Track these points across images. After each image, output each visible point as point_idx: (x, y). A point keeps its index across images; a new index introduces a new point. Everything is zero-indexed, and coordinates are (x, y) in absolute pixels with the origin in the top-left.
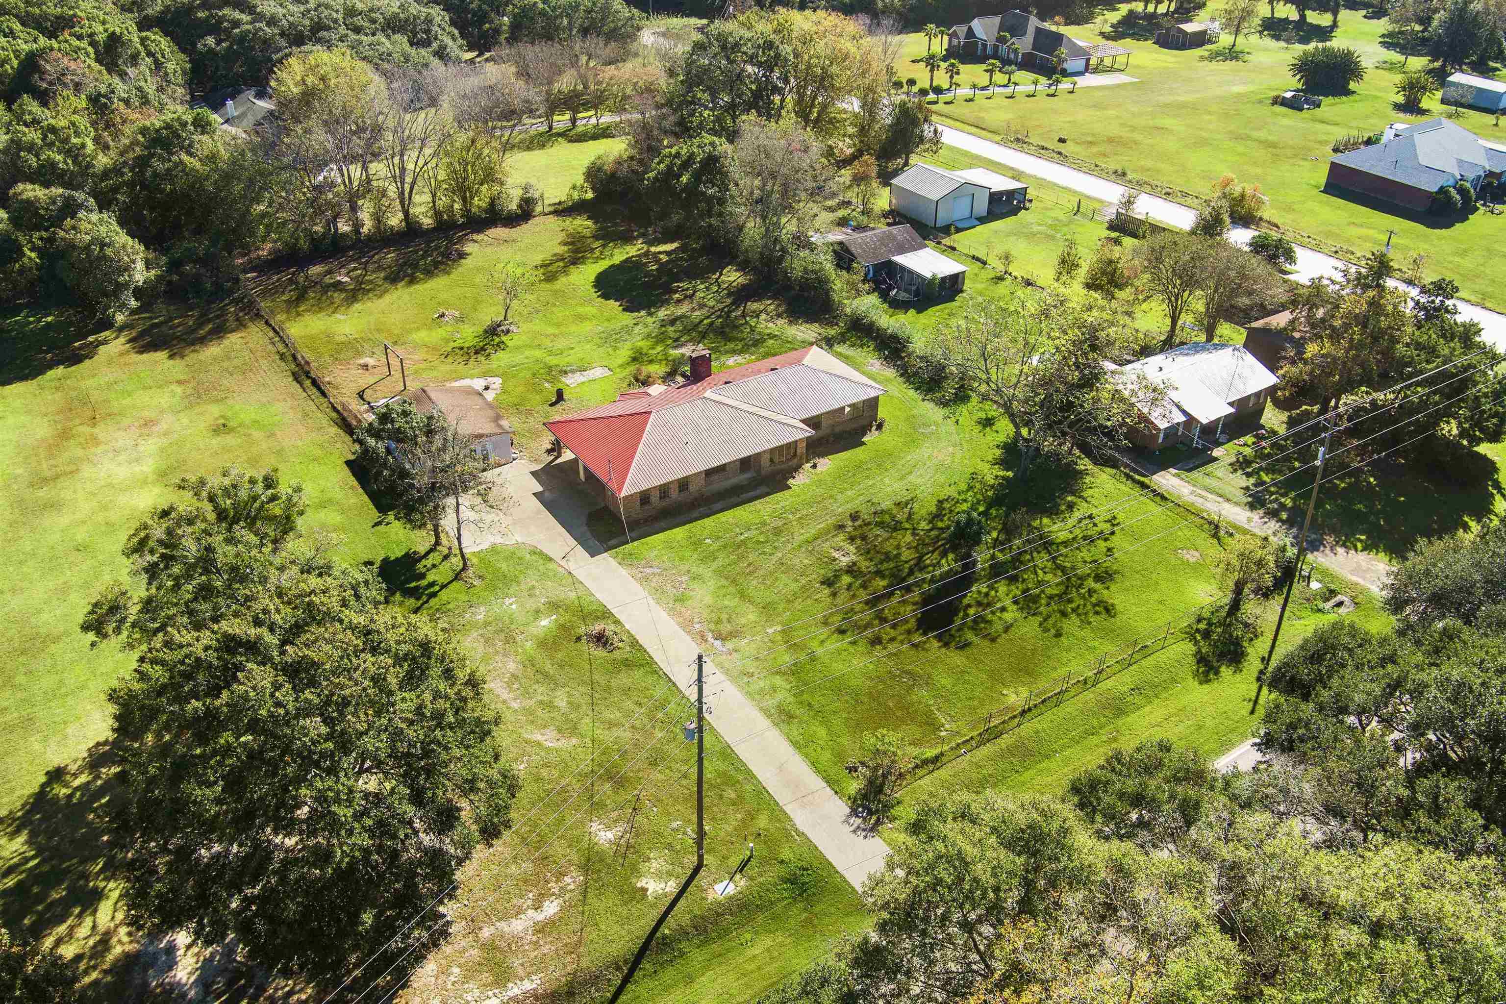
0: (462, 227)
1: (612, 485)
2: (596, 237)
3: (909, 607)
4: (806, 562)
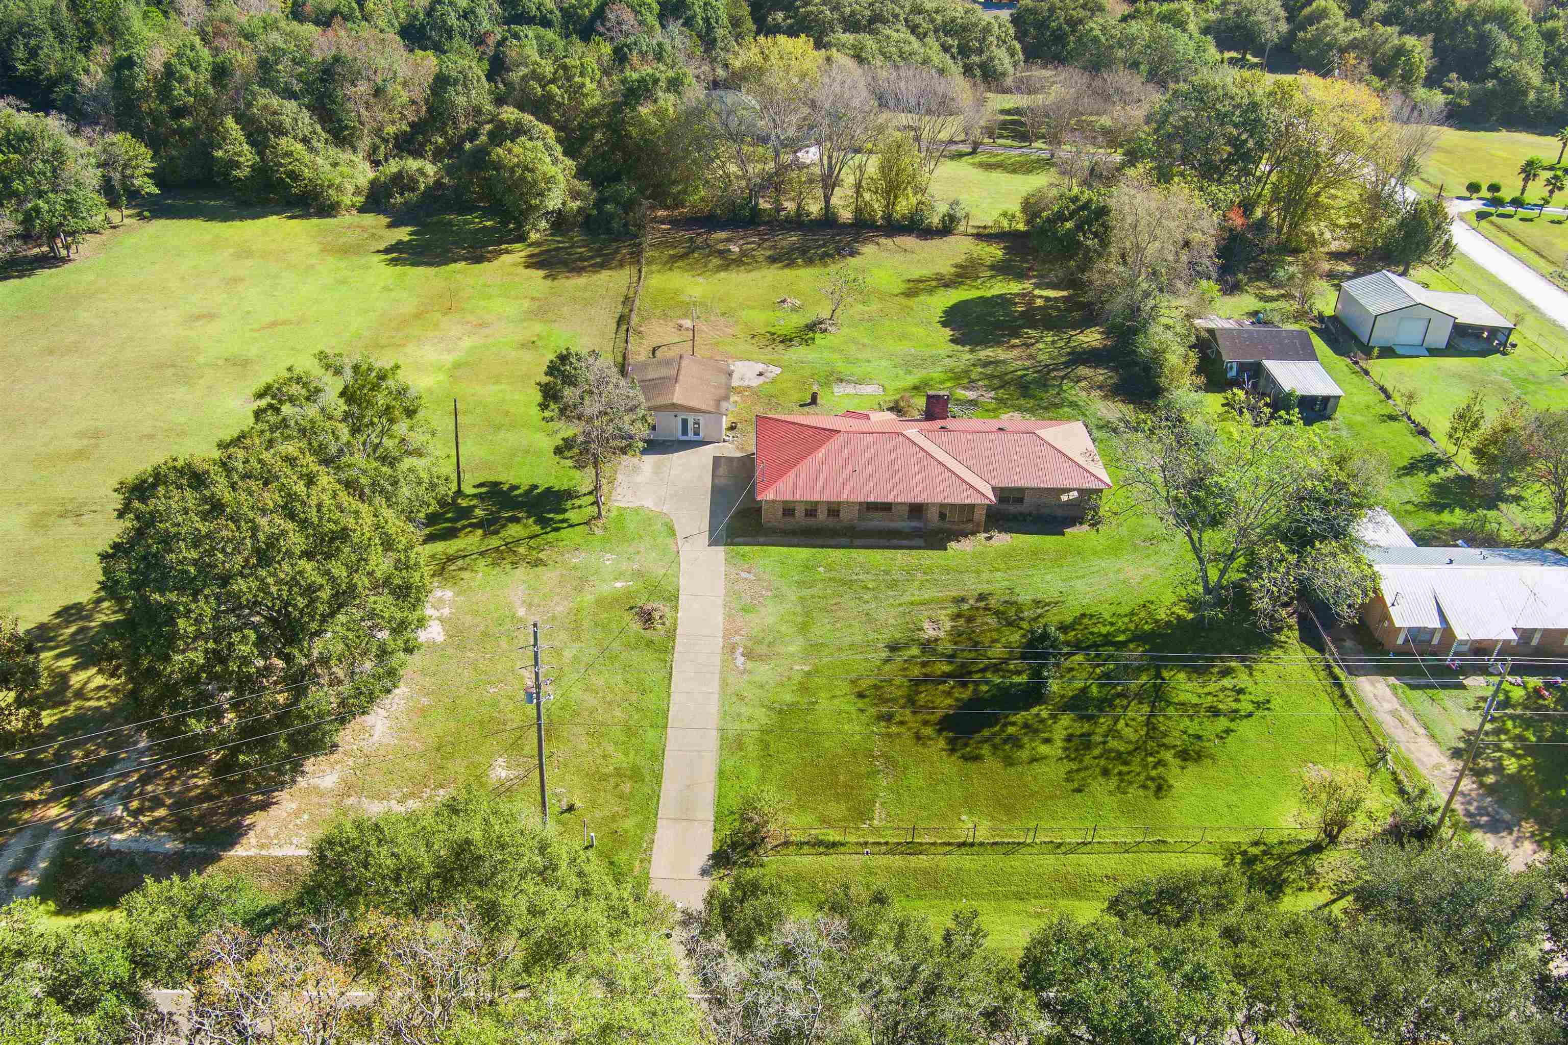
0: (878, 229)
1: (758, 487)
2: (992, 267)
3: (949, 701)
4: (891, 621)
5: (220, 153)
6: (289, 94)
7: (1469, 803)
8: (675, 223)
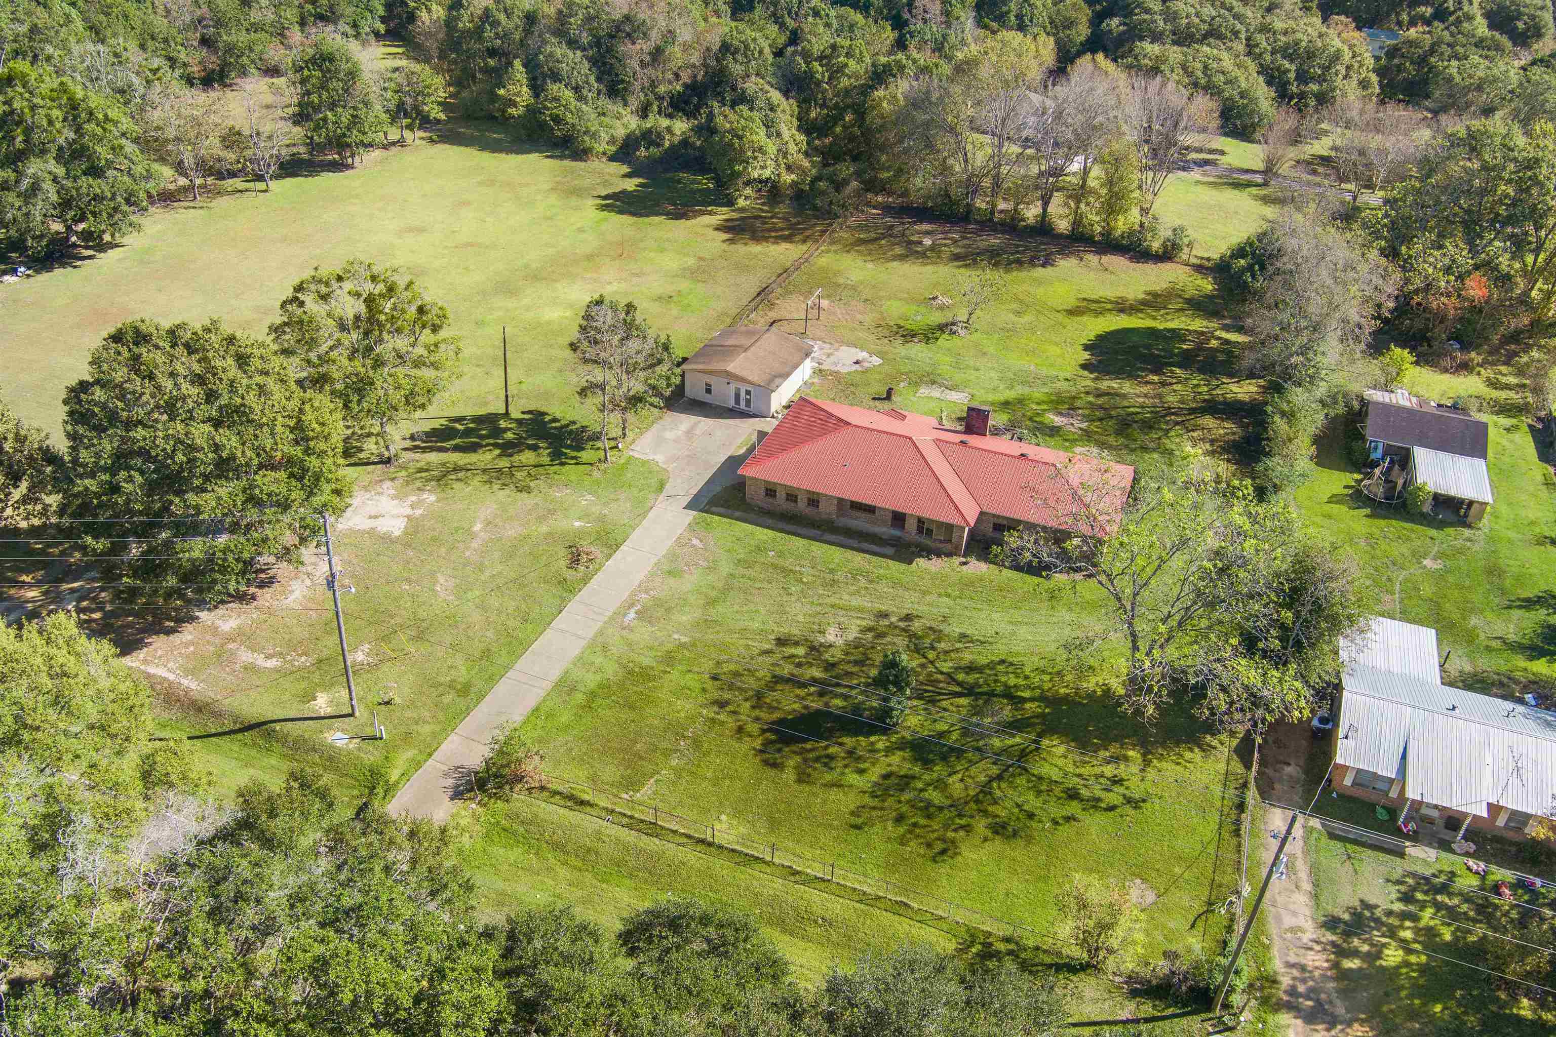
0: (1095, 245)
2: (1189, 301)
3: (796, 706)
4: (801, 618)
5: (502, 92)
6: (573, 44)
7: (1304, 981)
8: (887, 209)
